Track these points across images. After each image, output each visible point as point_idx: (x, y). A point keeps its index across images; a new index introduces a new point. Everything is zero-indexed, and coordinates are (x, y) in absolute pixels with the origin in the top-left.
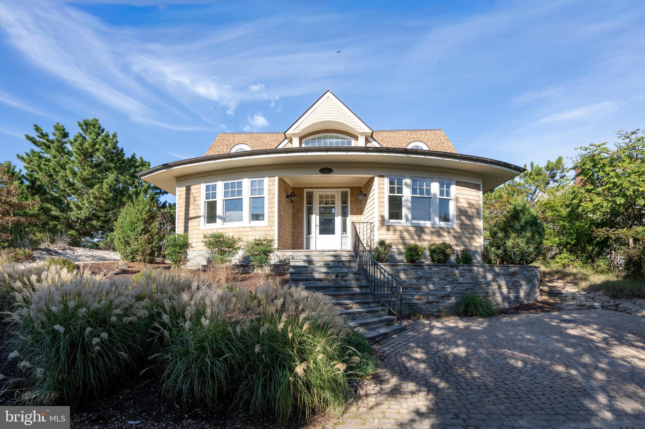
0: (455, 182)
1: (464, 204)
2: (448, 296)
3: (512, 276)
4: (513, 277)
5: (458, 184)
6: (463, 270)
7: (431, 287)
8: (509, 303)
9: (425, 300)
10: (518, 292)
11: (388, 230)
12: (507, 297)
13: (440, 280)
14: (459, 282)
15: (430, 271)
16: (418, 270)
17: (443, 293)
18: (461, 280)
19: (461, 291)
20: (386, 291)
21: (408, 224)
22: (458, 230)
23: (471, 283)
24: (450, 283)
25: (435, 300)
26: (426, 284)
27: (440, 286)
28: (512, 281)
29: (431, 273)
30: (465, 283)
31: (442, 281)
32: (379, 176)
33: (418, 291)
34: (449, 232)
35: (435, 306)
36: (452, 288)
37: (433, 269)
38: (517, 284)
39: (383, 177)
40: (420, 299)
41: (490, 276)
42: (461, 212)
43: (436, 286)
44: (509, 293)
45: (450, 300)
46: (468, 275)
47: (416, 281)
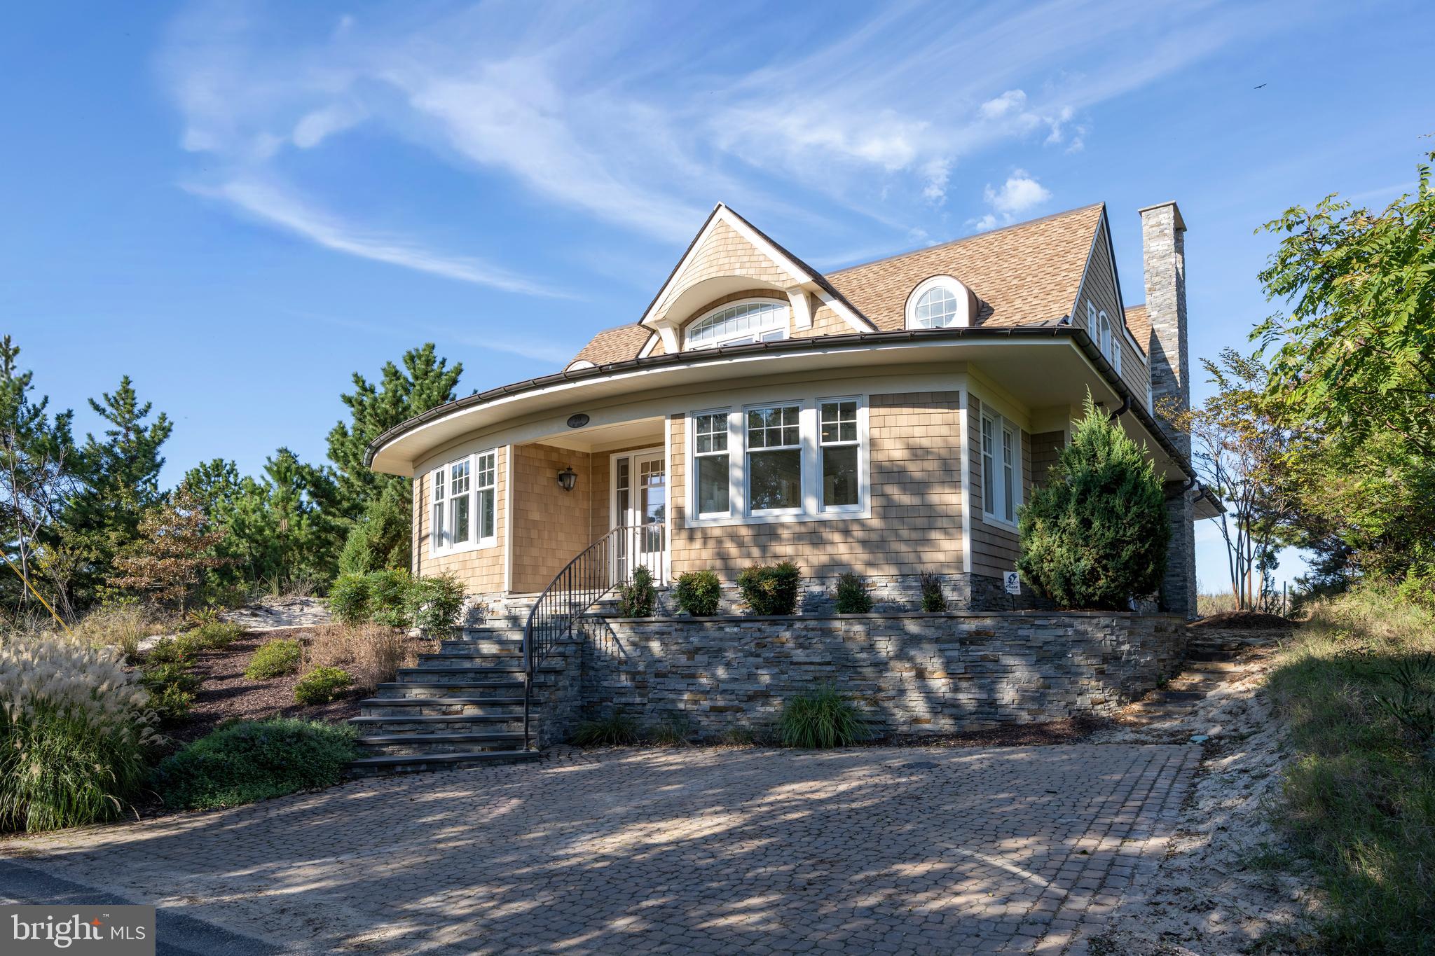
0: (867, 400)
1: (895, 452)
2: (764, 695)
3: (972, 643)
4: (972, 647)
5: (876, 401)
6: (806, 629)
7: (721, 672)
8: (957, 718)
9: (706, 704)
10: (991, 689)
11: (691, 538)
12: (952, 702)
13: (745, 657)
14: (795, 659)
15: (717, 634)
16: (692, 633)
17: (751, 687)
18: (799, 655)
19: (800, 684)
20: (624, 681)
21: (737, 521)
22: (876, 523)
23: (829, 664)
24: (768, 663)
25: (731, 703)
26: (709, 666)
27: (744, 671)
28: (969, 659)
29: (721, 640)
30: (812, 663)
31: (751, 659)
32: (674, 417)
33: (691, 681)
34: (846, 532)
35: (729, 718)
36: (773, 676)
37: (727, 630)
38: (990, 665)
39: (682, 416)
40: (695, 702)
41: (886, 646)
42: (886, 473)
43: (734, 671)
44: (956, 690)
45: (771, 705)
46: (818, 644)
47: (688, 659)
